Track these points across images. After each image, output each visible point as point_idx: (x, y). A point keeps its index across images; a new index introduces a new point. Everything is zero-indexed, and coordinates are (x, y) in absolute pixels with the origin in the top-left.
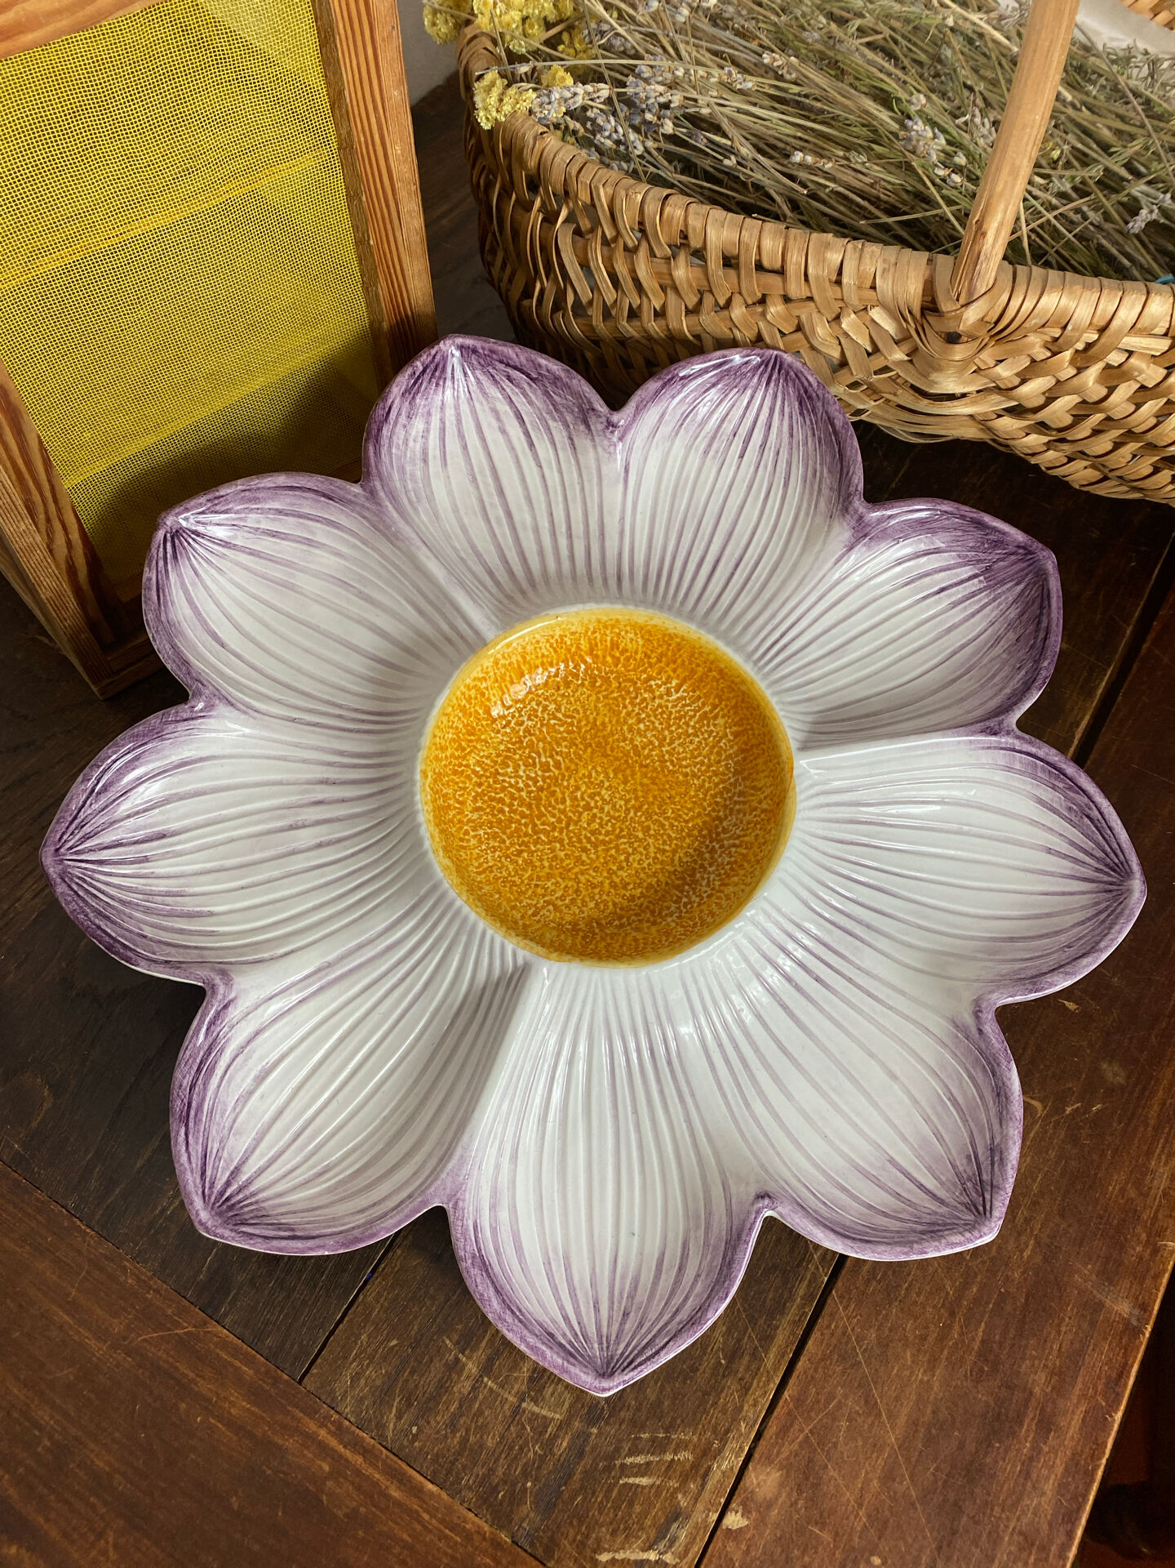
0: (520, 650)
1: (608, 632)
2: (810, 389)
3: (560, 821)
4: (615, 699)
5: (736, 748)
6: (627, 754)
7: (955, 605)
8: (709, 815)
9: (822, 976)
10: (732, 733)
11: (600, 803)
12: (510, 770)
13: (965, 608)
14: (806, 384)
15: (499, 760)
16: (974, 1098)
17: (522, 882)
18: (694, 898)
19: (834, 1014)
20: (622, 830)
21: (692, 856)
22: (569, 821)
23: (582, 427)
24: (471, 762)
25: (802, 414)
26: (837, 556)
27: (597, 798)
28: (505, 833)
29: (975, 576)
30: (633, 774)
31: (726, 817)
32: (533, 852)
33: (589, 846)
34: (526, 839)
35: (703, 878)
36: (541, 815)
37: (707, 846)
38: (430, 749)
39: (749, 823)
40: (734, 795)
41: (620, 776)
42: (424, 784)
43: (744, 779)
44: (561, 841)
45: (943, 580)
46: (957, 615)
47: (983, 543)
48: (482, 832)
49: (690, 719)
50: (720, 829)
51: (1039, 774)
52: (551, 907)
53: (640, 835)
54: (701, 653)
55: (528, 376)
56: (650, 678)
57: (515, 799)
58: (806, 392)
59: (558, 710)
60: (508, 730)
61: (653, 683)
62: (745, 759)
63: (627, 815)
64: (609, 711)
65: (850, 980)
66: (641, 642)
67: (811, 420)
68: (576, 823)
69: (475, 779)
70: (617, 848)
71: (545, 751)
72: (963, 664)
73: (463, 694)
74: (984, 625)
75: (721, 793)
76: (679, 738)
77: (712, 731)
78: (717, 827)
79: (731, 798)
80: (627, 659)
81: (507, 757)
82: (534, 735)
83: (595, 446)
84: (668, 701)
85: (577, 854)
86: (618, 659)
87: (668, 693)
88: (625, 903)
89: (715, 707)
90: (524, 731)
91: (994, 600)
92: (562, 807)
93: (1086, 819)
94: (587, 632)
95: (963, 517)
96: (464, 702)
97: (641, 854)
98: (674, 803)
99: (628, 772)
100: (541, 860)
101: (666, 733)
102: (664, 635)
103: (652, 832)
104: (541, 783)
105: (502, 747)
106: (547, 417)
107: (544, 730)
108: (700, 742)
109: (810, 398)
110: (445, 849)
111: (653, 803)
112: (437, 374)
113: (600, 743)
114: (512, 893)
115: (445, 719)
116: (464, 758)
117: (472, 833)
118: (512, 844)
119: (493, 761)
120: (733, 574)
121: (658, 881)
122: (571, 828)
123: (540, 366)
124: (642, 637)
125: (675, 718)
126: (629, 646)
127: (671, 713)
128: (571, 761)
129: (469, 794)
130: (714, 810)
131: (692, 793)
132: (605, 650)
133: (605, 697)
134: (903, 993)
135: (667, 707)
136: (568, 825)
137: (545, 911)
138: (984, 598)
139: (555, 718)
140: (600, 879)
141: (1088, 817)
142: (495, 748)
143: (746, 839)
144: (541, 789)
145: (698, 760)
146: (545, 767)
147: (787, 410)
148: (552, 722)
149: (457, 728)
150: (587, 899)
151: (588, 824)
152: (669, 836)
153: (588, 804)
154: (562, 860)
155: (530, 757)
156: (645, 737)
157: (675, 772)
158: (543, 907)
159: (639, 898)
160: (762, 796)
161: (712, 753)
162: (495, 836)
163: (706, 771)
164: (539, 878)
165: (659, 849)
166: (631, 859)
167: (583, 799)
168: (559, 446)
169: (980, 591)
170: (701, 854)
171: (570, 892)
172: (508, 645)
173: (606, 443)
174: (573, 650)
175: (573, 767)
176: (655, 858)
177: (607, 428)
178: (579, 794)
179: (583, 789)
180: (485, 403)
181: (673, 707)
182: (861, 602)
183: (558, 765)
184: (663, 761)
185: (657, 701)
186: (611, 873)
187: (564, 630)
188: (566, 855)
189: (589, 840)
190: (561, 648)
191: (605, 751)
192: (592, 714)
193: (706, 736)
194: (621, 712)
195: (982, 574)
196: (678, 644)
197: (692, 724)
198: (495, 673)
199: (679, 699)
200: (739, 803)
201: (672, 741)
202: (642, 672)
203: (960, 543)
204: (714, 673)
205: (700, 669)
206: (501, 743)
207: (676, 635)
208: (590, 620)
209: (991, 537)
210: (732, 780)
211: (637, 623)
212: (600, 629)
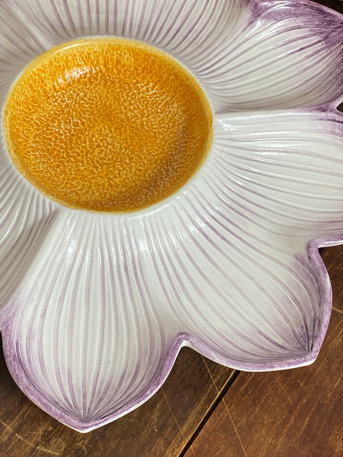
0: (65, 58)
1: (114, 53)
3: (82, 152)
4: (118, 92)
5: (183, 119)
6: (122, 121)
7: (309, 57)
8: (167, 153)
9: (225, 236)
10: (181, 111)
11: (106, 144)
12: (56, 124)
13: (314, 58)
15: (50, 119)
16: (306, 296)
17: (59, 180)
18: (155, 192)
19: (231, 256)
20: (117, 158)
21: (156, 173)
22: (88, 152)
24: (34, 117)
26: (244, 27)
27: (104, 142)
28: (51, 156)
29: (320, 41)
30: (125, 130)
31: (176, 154)
32: (66, 166)
33: (98, 165)
34: (62, 160)
35: (161, 184)
36: (72, 148)
37: (165, 168)
38: (10, 100)
39: (188, 156)
40: (181, 143)
41: (118, 131)
42: (5, 118)
43: (187, 135)
44: (82, 162)
45: (302, 44)
46: (310, 62)
47: (323, 22)
48: (37, 154)
49: (159, 105)
50: (172, 160)
52: (74, 194)
53: (128, 161)
54: (165, 65)
56: (138, 82)
57: (58, 139)
59: (85, 96)
60: (56, 104)
61: (139, 85)
62: (187, 124)
63: (120, 151)
64: (114, 98)
65: (240, 239)
66: (133, 60)
68: (91, 154)
69: (35, 127)
70: (114, 167)
71: (76, 117)
72: (312, 86)
73: (31, 76)
74: (324, 66)
75: (174, 143)
76: (153, 114)
77: (171, 111)
78: (171, 159)
79: (179, 145)
80: (125, 71)
81: (54, 118)
82: (71, 108)
84: (147, 95)
85: (91, 169)
86: (120, 70)
87: (148, 90)
88: (117, 194)
89: (173, 97)
90: (65, 105)
91: (330, 53)
92: (84, 145)
94: (103, 52)
95: (312, 7)
96: (31, 82)
97: (127, 171)
98: (148, 147)
99: (123, 129)
100: (70, 171)
101: (145, 111)
102: (145, 55)
103: (134, 160)
104: (73, 132)
105: (52, 112)
107: (77, 105)
108: (164, 117)
110: (15, 151)
111: (135, 146)
113: (108, 114)
114: (52, 185)
115: (20, 87)
116: (30, 114)
117: (32, 153)
118: (55, 161)
119: (46, 119)
120: (187, 36)
121: (136, 185)
122: (89, 155)
124: (134, 57)
125: (151, 104)
126: (127, 63)
127: (148, 101)
128: (91, 122)
129: (32, 133)
130: (170, 151)
131: (158, 142)
132: (113, 65)
133: (112, 91)
134: (270, 246)
135: (146, 98)
136: (87, 154)
137: (70, 195)
138: (324, 52)
139: (83, 100)
140: (103, 182)
142: (48, 113)
144: (73, 135)
145: (163, 125)
146: (76, 124)
148: (81, 102)
149: (27, 96)
150: (95, 191)
151: (99, 155)
152: (144, 163)
153: (99, 144)
154: (82, 171)
155: (68, 119)
156: (134, 112)
157: (149, 131)
158: (70, 193)
159: (124, 192)
160: (196, 141)
161: (170, 122)
162: (45, 156)
163: (167, 131)
164: (68, 179)
165: (137, 169)
166: (121, 173)
167: (96, 142)
169: (323, 49)
170: (161, 172)
171: (86, 187)
172: (58, 54)
174: (95, 63)
175: (92, 125)
176: (135, 173)
178: (94, 139)
179: (97, 136)
181: (150, 98)
182: (257, 53)
183: (83, 124)
184: (142, 125)
185: (141, 95)
186: (109, 179)
187: (90, 49)
188: (85, 169)
189: (98, 162)
190: (88, 61)
191: (110, 118)
192: (104, 99)
193: (167, 113)
194: (120, 99)
195: (324, 40)
196: (153, 60)
197: (160, 107)
198: (50, 70)
199: (153, 94)
200: (184, 147)
201: (148, 116)
202: (133, 78)
203: (311, 23)
204: (172, 77)
205: (165, 75)
206: (51, 110)
207: (152, 55)
208: (104, 45)
209: (327, 18)
210: (181, 136)
211: (130, 48)
212: (110, 51)
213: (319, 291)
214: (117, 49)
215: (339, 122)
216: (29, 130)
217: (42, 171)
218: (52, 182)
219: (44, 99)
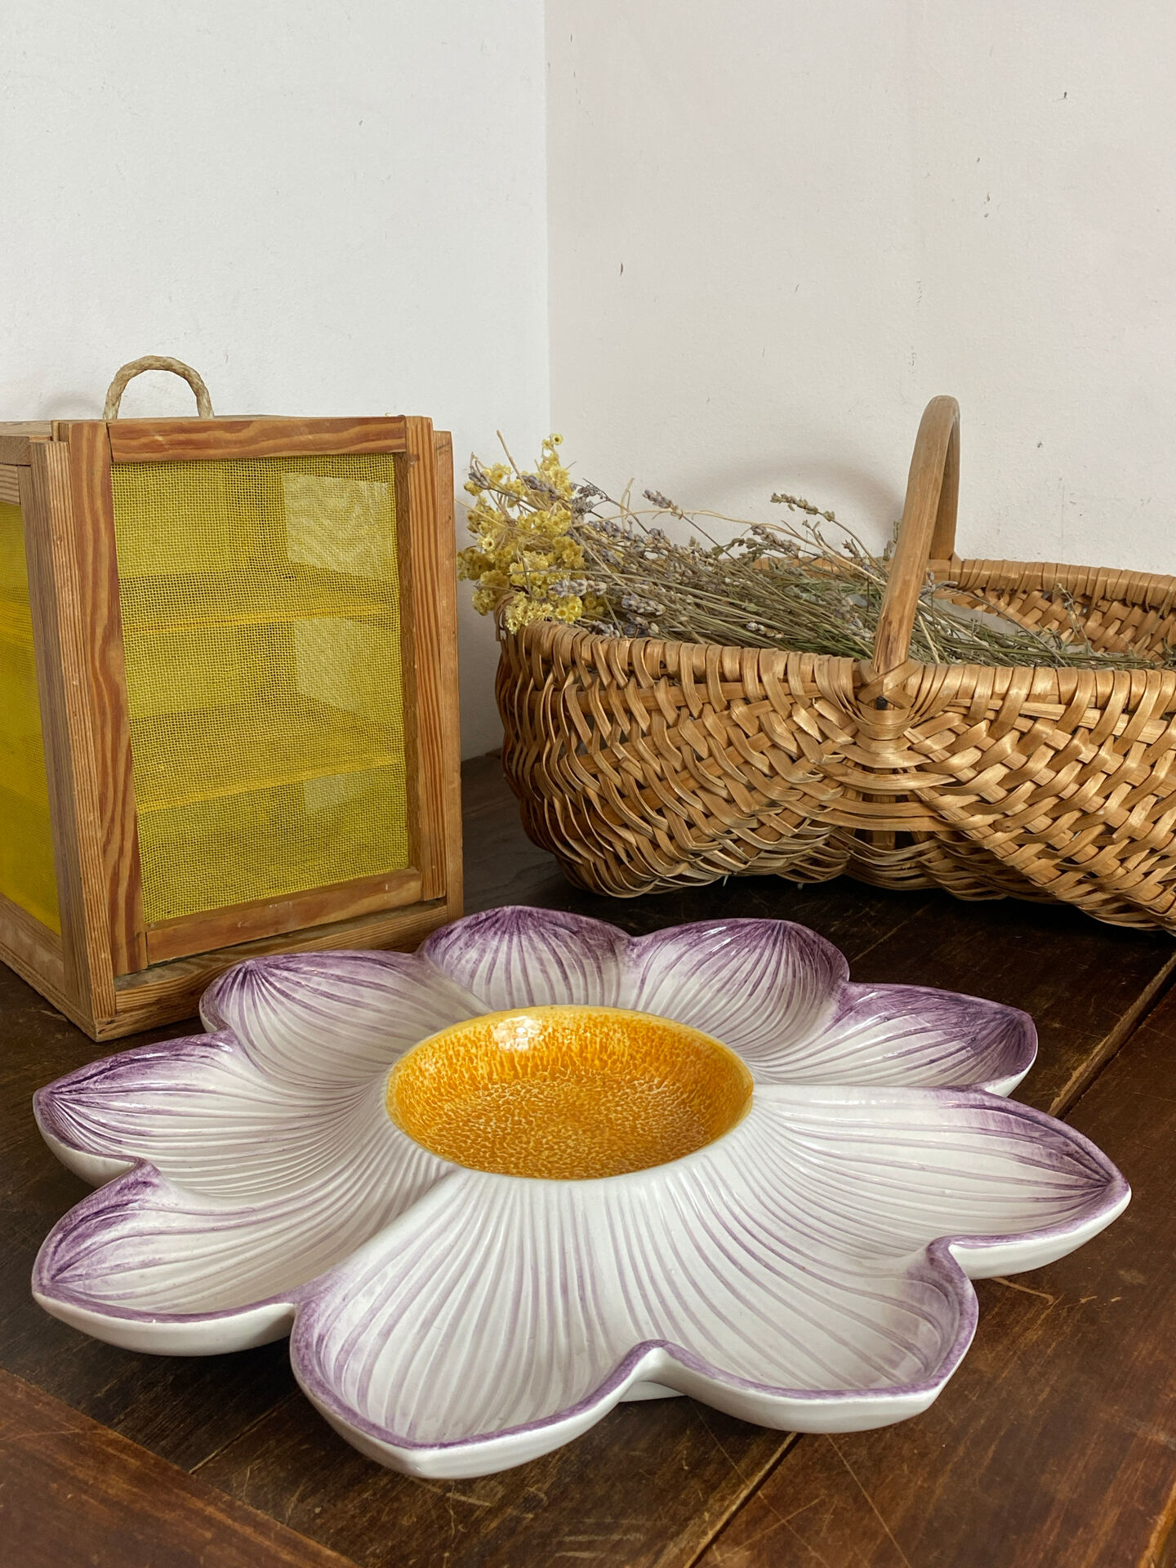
1: (598, 1032)
4: (599, 1092)
23: (608, 955)
24: (446, 1107)
25: (802, 959)
26: (826, 1026)
29: (963, 1048)
45: (932, 1054)
47: (965, 1018)
51: (1016, 1131)
54: (680, 1041)
55: (571, 931)
56: (634, 1078)
60: (489, 1098)
61: (636, 1082)
64: (591, 1097)
66: (627, 1042)
67: (810, 961)
73: (453, 1043)
76: (655, 1116)
80: (614, 1061)
81: (482, 1113)
82: (513, 1104)
83: (617, 965)
86: (606, 1062)
87: (650, 1089)
90: (504, 1101)
93: (1066, 1158)
94: (578, 1029)
95: (941, 997)
96: (452, 1054)
99: (598, 1132)
101: (642, 1113)
104: (509, 1131)
105: (479, 1107)
106: (581, 956)
107: (524, 1103)
112: (497, 925)
116: (441, 1100)
119: (467, 1113)
123: (581, 921)
124: (629, 1036)
125: (653, 1105)
126: (617, 1048)
127: (650, 1102)
129: (437, 1123)
132: (594, 1053)
135: (647, 1098)
139: (537, 1097)
141: (1068, 1155)
146: (517, 1123)
147: (790, 960)
148: (533, 1099)
149: (440, 1073)
153: (551, 1147)
155: (504, 1116)
156: (621, 1114)
168: (588, 973)
169: (969, 1058)
173: (627, 959)
174: (564, 1049)
175: (544, 1125)
177: (628, 947)
178: (544, 1141)
180: (532, 953)
183: (529, 1123)
184: (634, 1128)
185: (638, 1094)
187: (557, 1023)
190: (553, 1044)
191: (579, 1119)
192: (572, 1098)
194: (601, 1099)
195: (969, 1045)
196: (660, 1038)
198: (486, 1046)
199: (659, 1093)
202: (627, 1074)
203: (943, 1022)
204: (692, 1057)
205: (680, 1059)
206: (479, 1105)
207: (658, 1028)
208: (581, 1017)
209: (969, 1010)
211: (623, 1019)
212: (590, 1028)
214: (603, 1024)
215: (991, 1108)
216: (433, 1119)
219: (470, 1090)
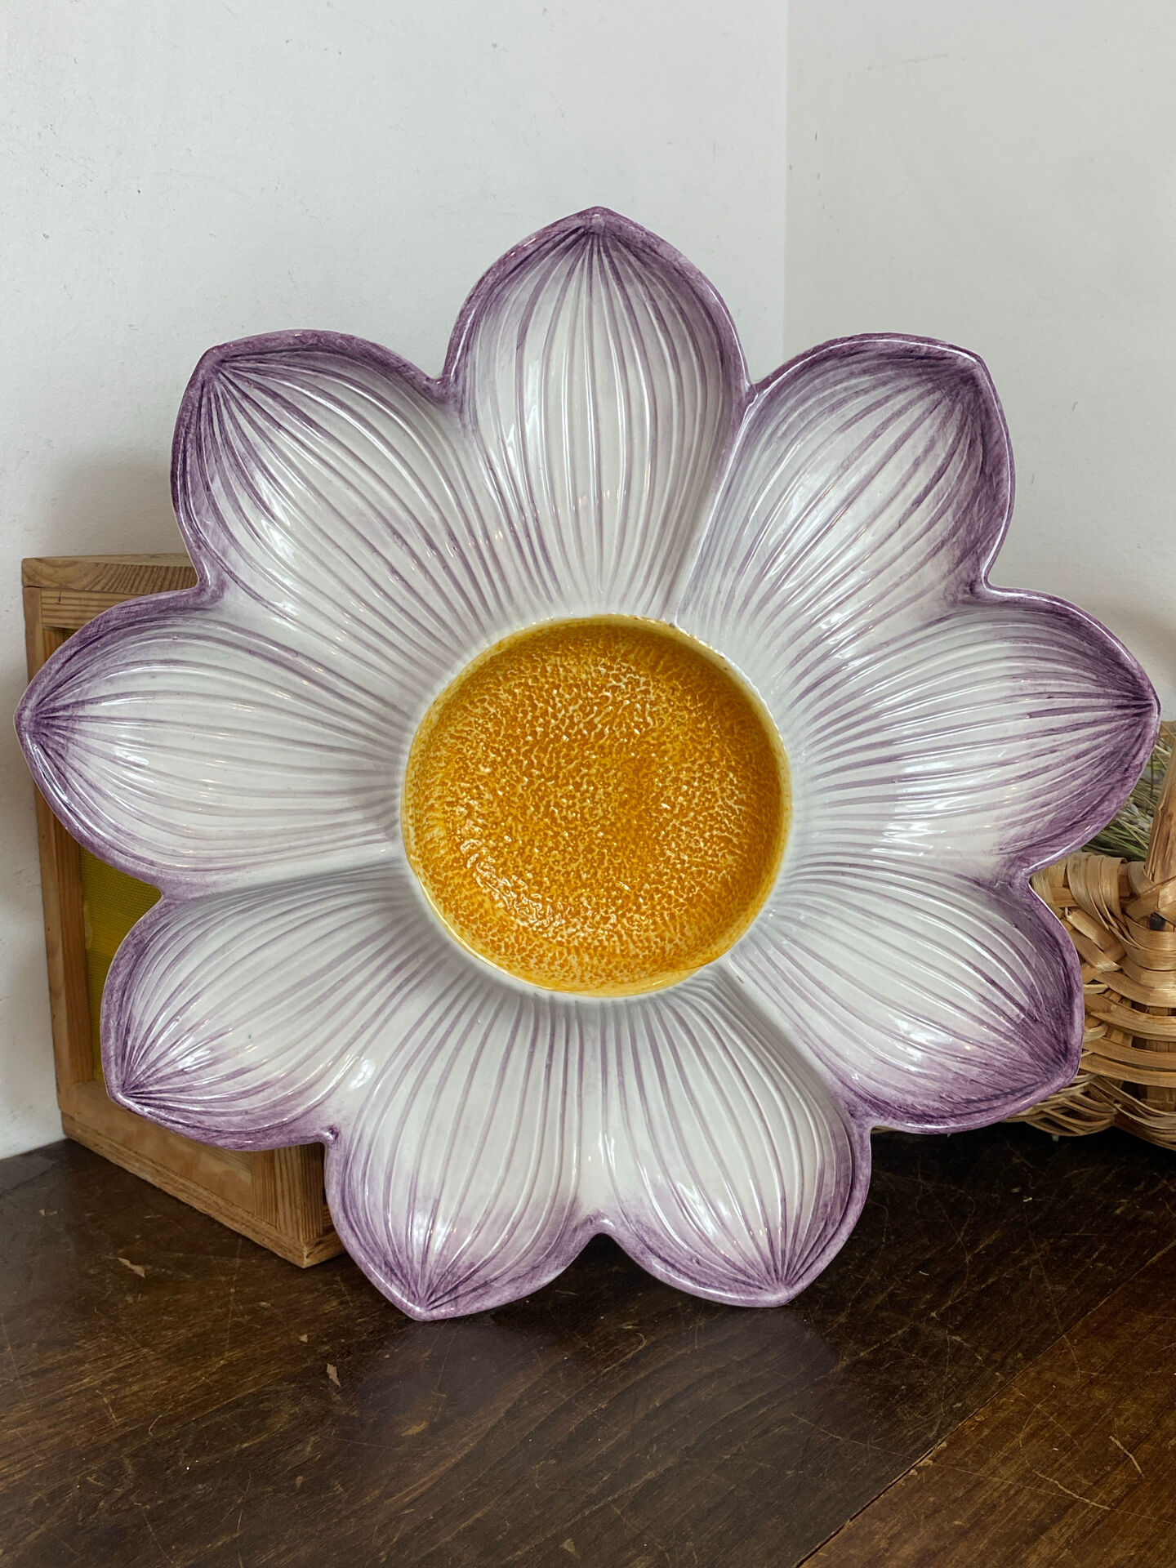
2: (1129, 758)
3: (549, 769)
5: (713, 887)
7: (984, 1001)
9: (553, 1069)
10: (723, 877)
12: (567, 696)
13: (987, 1013)
14: (1134, 751)
17: (472, 774)
20: (575, 828)
22: (556, 777)
23: (958, 553)
25: (1103, 759)
28: (506, 730)
30: (634, 807)
32: (505, 764)
33: (542, 809)
34: (513, 751)
36: (545, 751)
40: (668, 909)
43: (687, 911)
44: (531, 783)
48: (493, 711)
49: (717, 829)
50: (629, 915)
53: (581, 848)
55: (984, 463)
56: (734, 771)
58: (1126, 755)
59: (653, 704)
62: (706, 901)
63: (592, 825)
64: (682, 751)
65: (565, 1093)
67: (1100, 773)
68: (556, 785)
70: (557, 834)
75: (663, 896)
77: (717, 856)
78: (630, 910)
79: (663, 908)
82: (615, 697)
85: (528, 804)
86: (733, 733)
87: (730, 796)
89: (740, 848)
90: (612, 688)
91: (1006, 1037)
93: (823, 1224)
97: (564, 859)
98: (629, 860)
99: (634, 802)
101: (692, 814)
103: (590, 856)
105: (584, 676)
106: (954, 505)
107: (626, 704)
108: (700, 850)
109: (1122, 762)
110: (445, 707)
111: (617, 841)
113: (644, 762)
114: (456, 772)
117: (485, 705)
118: (501, 743)
122: (549, 784)
125: (711, 815)
133: (692, 740)
135: (717, 801)
138: (1002, 1025)
139: (642, 706)
141: (826, 1225)
142: (579, 672)
143: (631, 946)
144: (568, 736)
145: (683, 857)
146: (591, 726)
147: (1102, 739)
150: (493, 838)
151: (562, 797)
152: (596, 873)
153: (581, 785)
154: (515, 794)
157: (658, 842)
158: (461, 806)
159: (523, 881)
161: (697, 866)
162: (498, 723)
163: (677, 871)
164: (485, 785)
165: (578, 871)
166: (554, 852)
169: (1010, 1019)
170: (595, 910)
171: (491, 819)
175: (607, 751)
176: (568, 873)
178: (585, 771)
180: (934, 429)
181: (720, 806)
183: (599, 736)
184: (662, 827)
185: (716, 789)
188: (521, 795)
189: (548, 806)
191: (640, 771)
192: (668, 737)
193: (710, 852)
194: (686, 760)
195: (1027, 1016)
197: (715, 833)
200: (663, 918)
201: (687, 824)
206: (587, 673)
210: (681, 900)
213: (533, 1268)
217: (467, 740)
218: (459, 768)
